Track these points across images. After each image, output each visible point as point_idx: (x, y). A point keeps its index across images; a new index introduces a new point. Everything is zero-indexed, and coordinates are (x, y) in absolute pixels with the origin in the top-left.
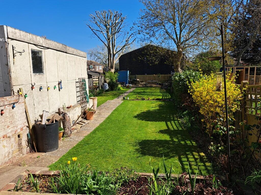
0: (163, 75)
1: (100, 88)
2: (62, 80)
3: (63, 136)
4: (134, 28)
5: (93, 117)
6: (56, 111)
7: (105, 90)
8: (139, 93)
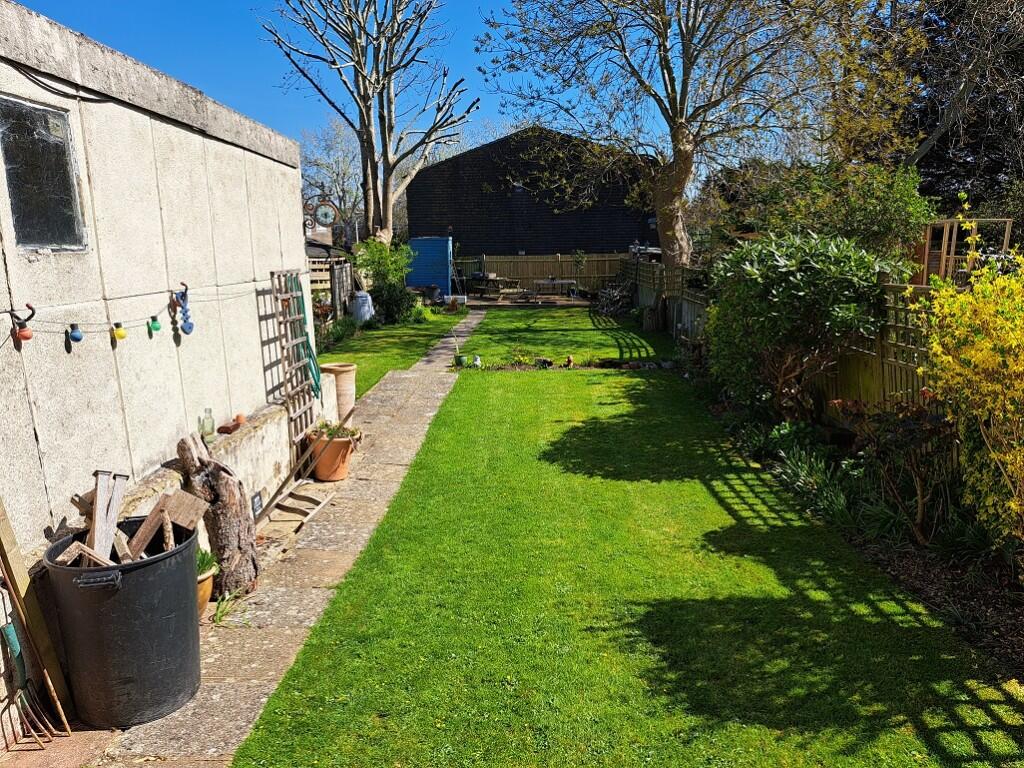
0: (595, 257)
1: (339, 313)
2: (189, 287)
3: (213, 594)
4: (492, 43)
5: (346, 464)
6: (165, 456)
7: (359, 324)
8: (510, 336)
